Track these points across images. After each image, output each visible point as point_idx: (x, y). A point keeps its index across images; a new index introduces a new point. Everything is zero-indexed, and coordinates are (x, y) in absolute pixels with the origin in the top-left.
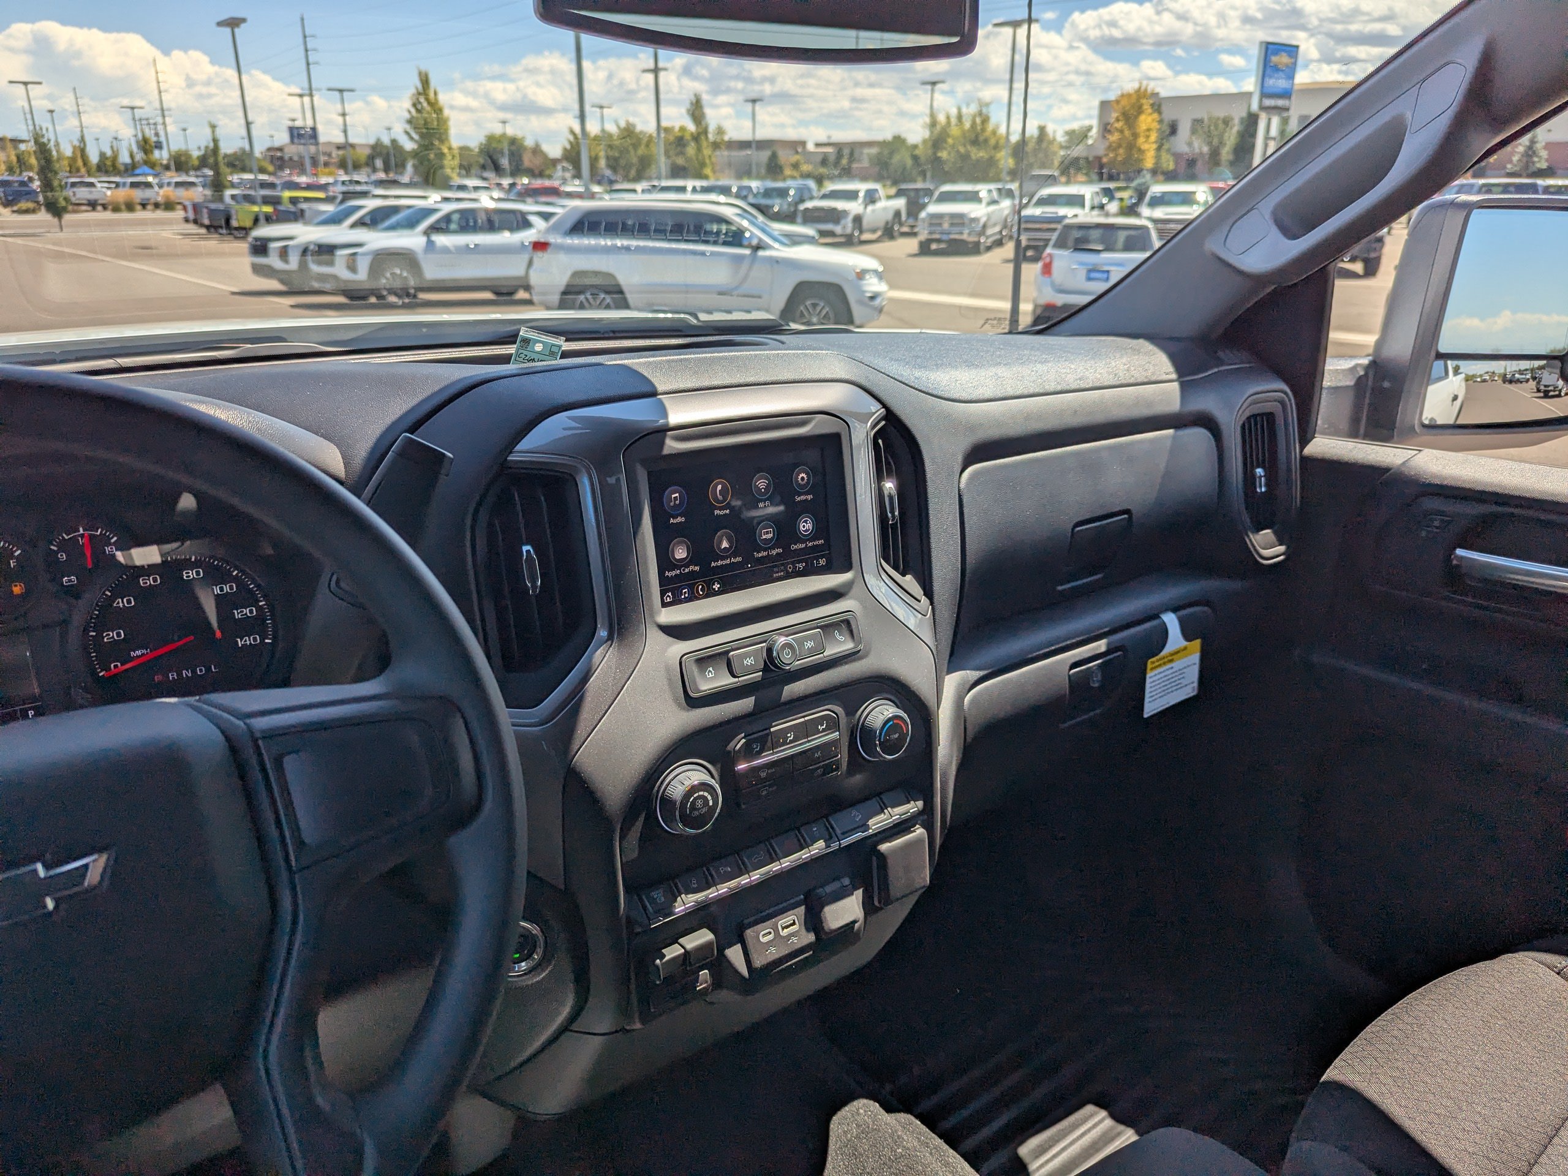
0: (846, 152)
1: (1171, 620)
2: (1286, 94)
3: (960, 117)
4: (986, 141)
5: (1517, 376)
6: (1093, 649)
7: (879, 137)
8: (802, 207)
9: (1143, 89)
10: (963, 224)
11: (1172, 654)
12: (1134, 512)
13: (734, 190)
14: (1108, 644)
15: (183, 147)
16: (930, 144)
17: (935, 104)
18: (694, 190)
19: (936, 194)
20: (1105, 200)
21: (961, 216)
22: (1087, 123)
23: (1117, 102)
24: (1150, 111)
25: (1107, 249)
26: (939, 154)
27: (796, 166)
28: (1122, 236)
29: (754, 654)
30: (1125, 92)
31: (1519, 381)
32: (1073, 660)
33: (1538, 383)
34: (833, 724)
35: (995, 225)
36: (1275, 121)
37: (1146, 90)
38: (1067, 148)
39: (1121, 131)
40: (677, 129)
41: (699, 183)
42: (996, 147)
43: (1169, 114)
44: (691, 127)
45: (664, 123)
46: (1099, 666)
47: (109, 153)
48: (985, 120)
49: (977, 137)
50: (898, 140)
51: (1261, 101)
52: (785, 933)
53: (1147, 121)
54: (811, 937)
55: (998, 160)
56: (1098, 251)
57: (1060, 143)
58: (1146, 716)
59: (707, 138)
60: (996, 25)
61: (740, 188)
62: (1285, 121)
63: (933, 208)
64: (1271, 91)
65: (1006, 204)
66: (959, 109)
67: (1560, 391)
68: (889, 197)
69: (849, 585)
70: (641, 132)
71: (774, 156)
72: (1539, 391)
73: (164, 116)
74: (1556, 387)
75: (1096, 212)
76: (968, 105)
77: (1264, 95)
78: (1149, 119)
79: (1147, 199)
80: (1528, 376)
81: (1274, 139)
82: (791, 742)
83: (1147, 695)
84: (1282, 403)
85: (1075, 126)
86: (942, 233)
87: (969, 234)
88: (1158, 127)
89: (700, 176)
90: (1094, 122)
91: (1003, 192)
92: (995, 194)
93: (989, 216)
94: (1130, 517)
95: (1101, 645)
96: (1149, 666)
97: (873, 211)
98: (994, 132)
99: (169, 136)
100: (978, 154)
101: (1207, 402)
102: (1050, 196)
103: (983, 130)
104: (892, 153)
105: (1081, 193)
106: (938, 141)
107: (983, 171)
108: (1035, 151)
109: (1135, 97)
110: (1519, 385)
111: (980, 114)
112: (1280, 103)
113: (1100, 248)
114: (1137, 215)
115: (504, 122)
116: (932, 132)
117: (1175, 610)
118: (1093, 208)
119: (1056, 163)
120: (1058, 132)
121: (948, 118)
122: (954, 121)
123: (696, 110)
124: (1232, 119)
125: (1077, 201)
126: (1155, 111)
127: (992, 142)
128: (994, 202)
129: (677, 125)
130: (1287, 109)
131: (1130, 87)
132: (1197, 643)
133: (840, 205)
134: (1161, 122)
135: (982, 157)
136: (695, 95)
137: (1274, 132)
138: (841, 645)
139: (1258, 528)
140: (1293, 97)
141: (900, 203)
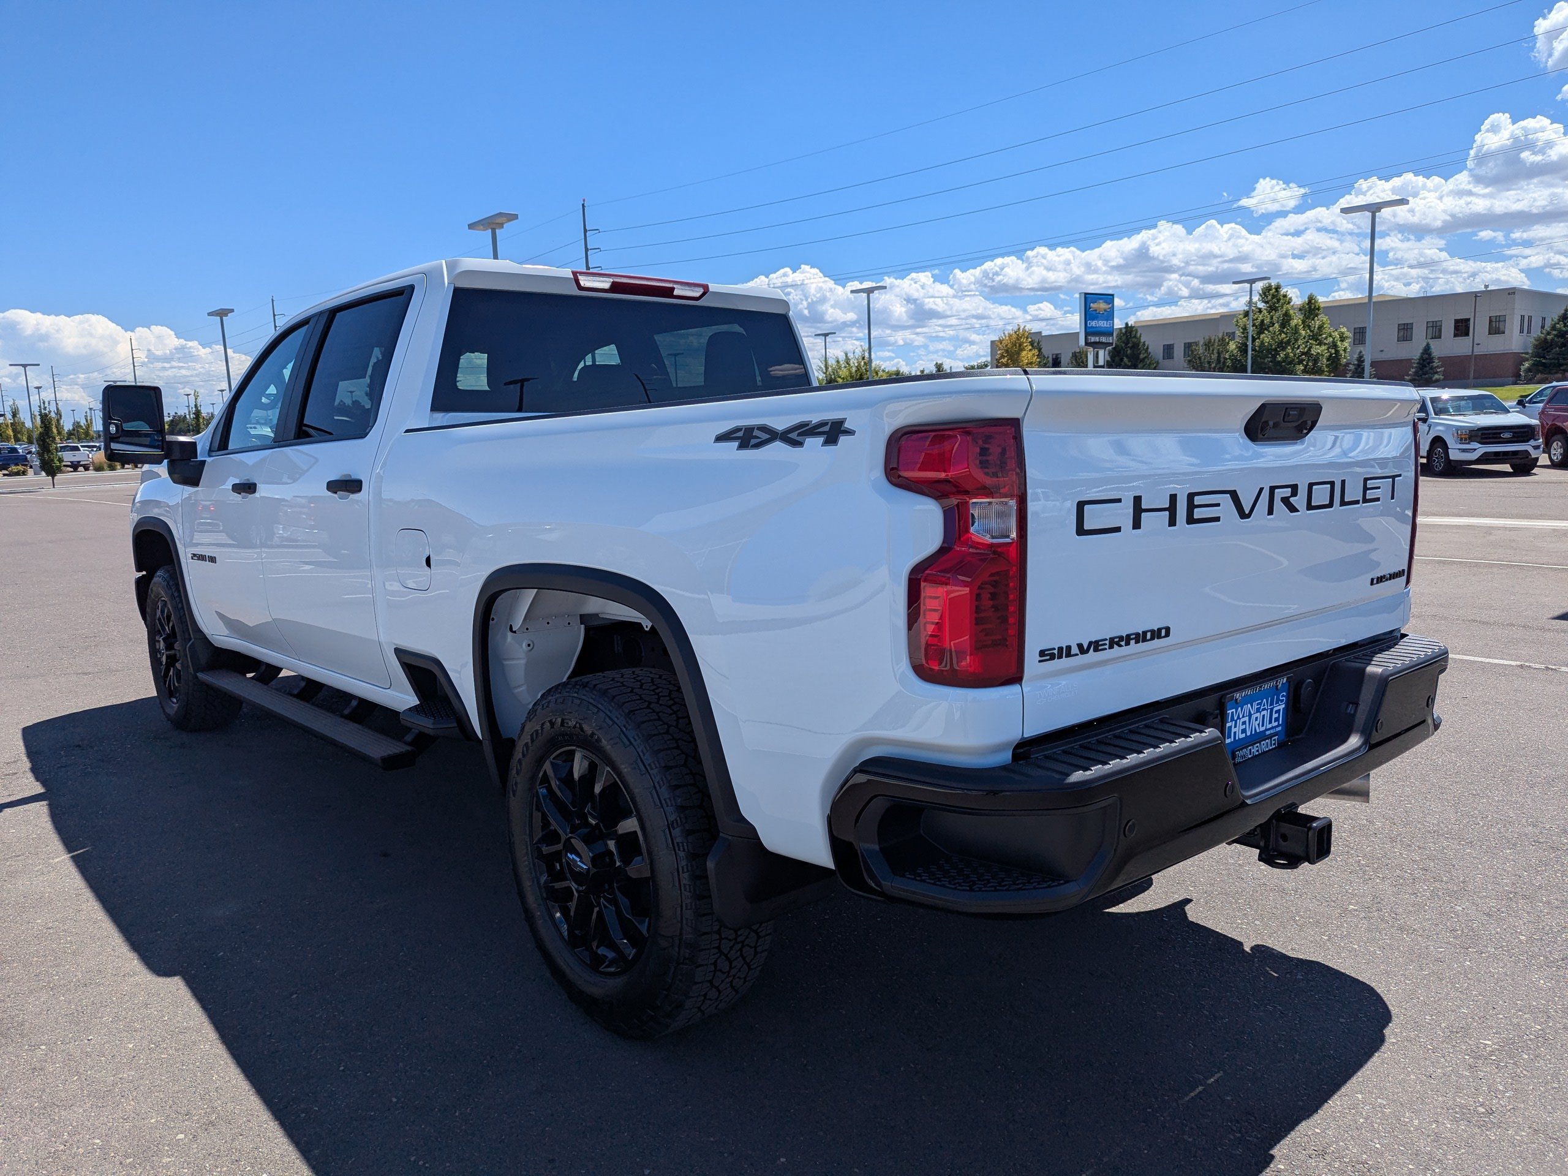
2: (1108, 332)
24: (1027, 345)
30: (1008, 333)
37: (1024, 331)
43: (1052, 350)
47: (83, 423)
51: (1086, 339)
53: (1028, 356)
64: (1094, 330)
66: (847, 355)
77: (1088, 333)
88: (1038, 360)
109: (1015, 337)
121: (838, 362)
122: (841, 364)
130: (1110, 346)
134: (1040, 356)
137: (1101, 361)
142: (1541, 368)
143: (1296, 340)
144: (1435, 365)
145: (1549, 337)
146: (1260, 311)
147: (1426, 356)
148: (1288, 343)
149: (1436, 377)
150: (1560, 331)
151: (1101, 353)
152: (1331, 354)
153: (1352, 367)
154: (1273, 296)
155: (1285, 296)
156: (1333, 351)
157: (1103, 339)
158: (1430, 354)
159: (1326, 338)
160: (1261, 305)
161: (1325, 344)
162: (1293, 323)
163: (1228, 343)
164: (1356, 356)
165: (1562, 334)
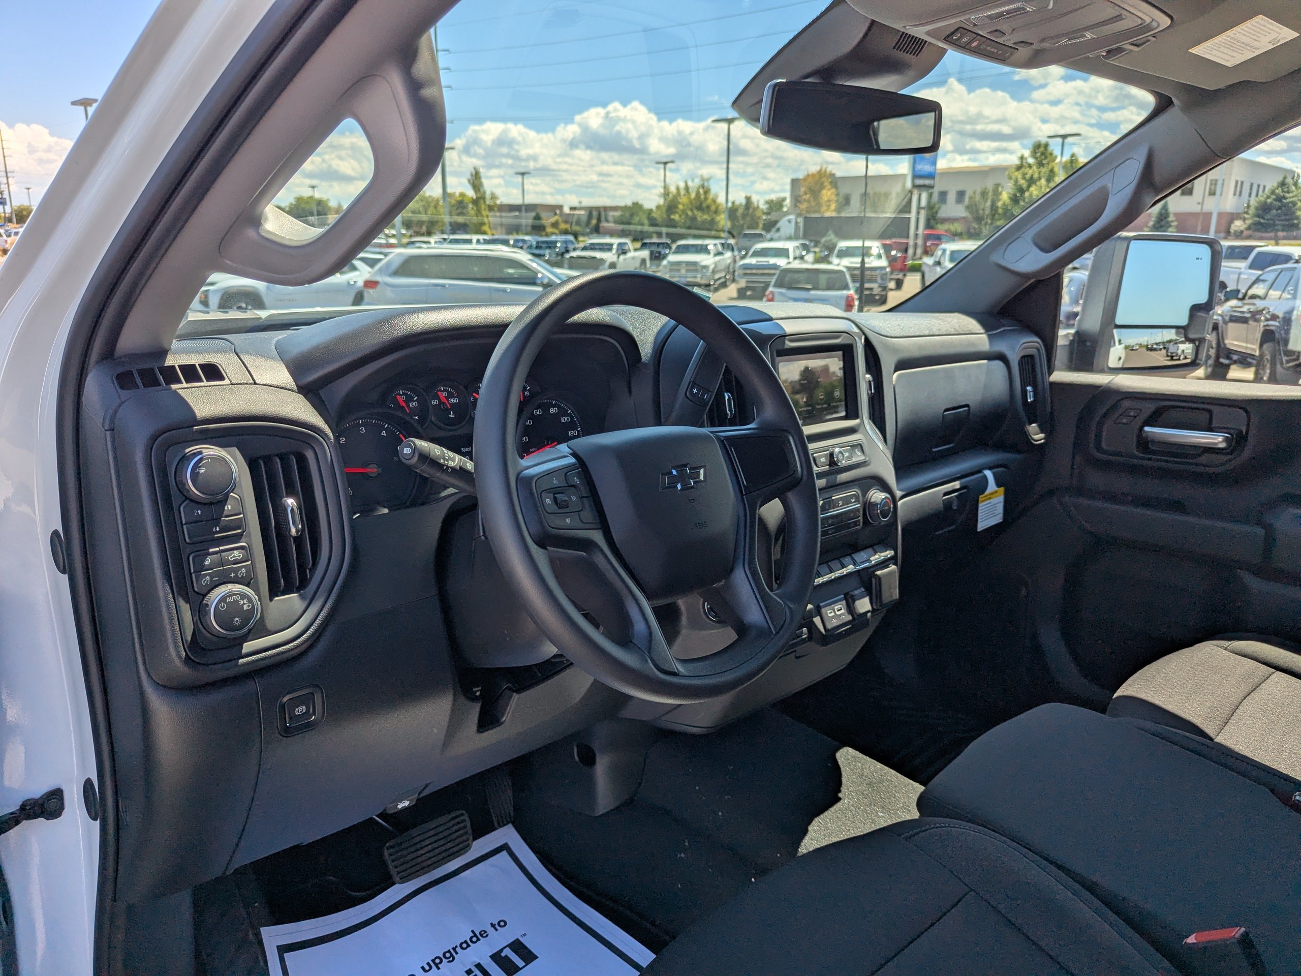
0: (595, 214)
1: (988, 473)
2: (931, 176)
3: (687, 188)
4: (708, 207)
5: (1155, 346)
6: (953, 486)
7: (622, 204)
8: (567, 256)
9: (823, 170)
10: (696, 271)
11: (992, 494)
12: (971, 405)
13: (512, 242)
14: (961, 484)
15: (26, 203)
16: (664, 209)
17: (668, 180)
18: (478, 241)
19: (674, 246)
20: (804, 253)
21: (695, 264)
22: (782, 195)
23: (805, 179)
24: (829, 187)
25: (815, 288)
26: (672, 217)
27: (555, 225)
28: (823, 279)
29: (825, 456)
30: (810, 173)
31: (1155, 350)
32: (944, 492)
33: (1167, 351)
34: (857, 501)
35: (721, 271)
36: (924, 196)
37: (825, 171)
38: (768, 214)
39: (809, 201)
40: (457, 194)
41: (481, 237)
42: (716, 212)
43: (844, 190)
44: (471, 193)
45: (449, 190)
46: (956, 496)
48: (707, 192)
49: (701, 204)
50: (637, 206)
51: (913, 181)
52: (838, 613)
53: (827, 194)
54: (850, 618)
55: (718, 222)
56: (808, 290)
57: (762, 210)
58: (979, 530)
59: (485, 202)
60: (714, 121)
61: (516, 241)
62: (930, 196)
63: (672, 258)
64: (919, 173)
65: (728, 255)
66: (686, 183)
67: (1180, 356)
68: (636, 250)
69: (859, 425)
70: (430, 196)
71: (537, 217)
72: (1168, 356)
73: (7, 178)
74: (1177, 354)
75: (797, 261)
76: (693, 181)
77: (915, 176)
78: (829, 193)
79: (836, 251)
80: (1161, 347)
81: (923, 208)
82: (841, 506)
83: (979, 518)
84: (1038, 350)
85: (773, 197)
86: (680, 277)
87: (702, 278)
88: (836, 199)
89: (479, 231)
90: (787, 195)
91: (726, 246)
92: (720, 248)
93: (716, 264)
94: (969, 410)
95: (957, 485)
96: (980, 500)
97: (625, 259)
98: (714, 201)
99: (11, 194)
100: (701, 217)
101: (1002, 347)
102: (763, 249)
103: (706, 199)
104: (632, 215)
105: (785, 247)
106: (671, 206)
107: (709, 229)
108: (744, 216)
109: (817, 176)
110: (1156, 352)
111: (703, 187)
112: (927, 182)
113: (809, 286)
114: (830, 263)
115: (313, 187)
116: (665, 199)
117: (990, 468)
118: (795, 258)
119: (761, 225)
120: (760, 201)
121: (678, 189)
122: (682, 192)
123: (476, 180)
124: (890, 194)
125: (783, 253)
126: (832, 187)
127: (713, 208)
128: (719, 254)
129: (457, 191)
130: (932, 187)
131: (814, 169)
132: (1002, 489)
133: (598, 255)
134: (837, 195)
135: (706, 219)
136: (475, 168)
137: (924, 203)
138: (858, 457)
139: (1030, 423)
140: (937, 178)
141: (645, 254)
142: (1259, 227)
144: (1170, 219)
145: (1268, 201)
146: (1030, 166)
147: (1163, 211)
150: (1278, 195)
154: (1043, 154)
155: (1051, 154)
158: (1166, 210)
160: (1031, 161)
162: (1057, 178)
163: (1001, 194)
165: (1279, 199)
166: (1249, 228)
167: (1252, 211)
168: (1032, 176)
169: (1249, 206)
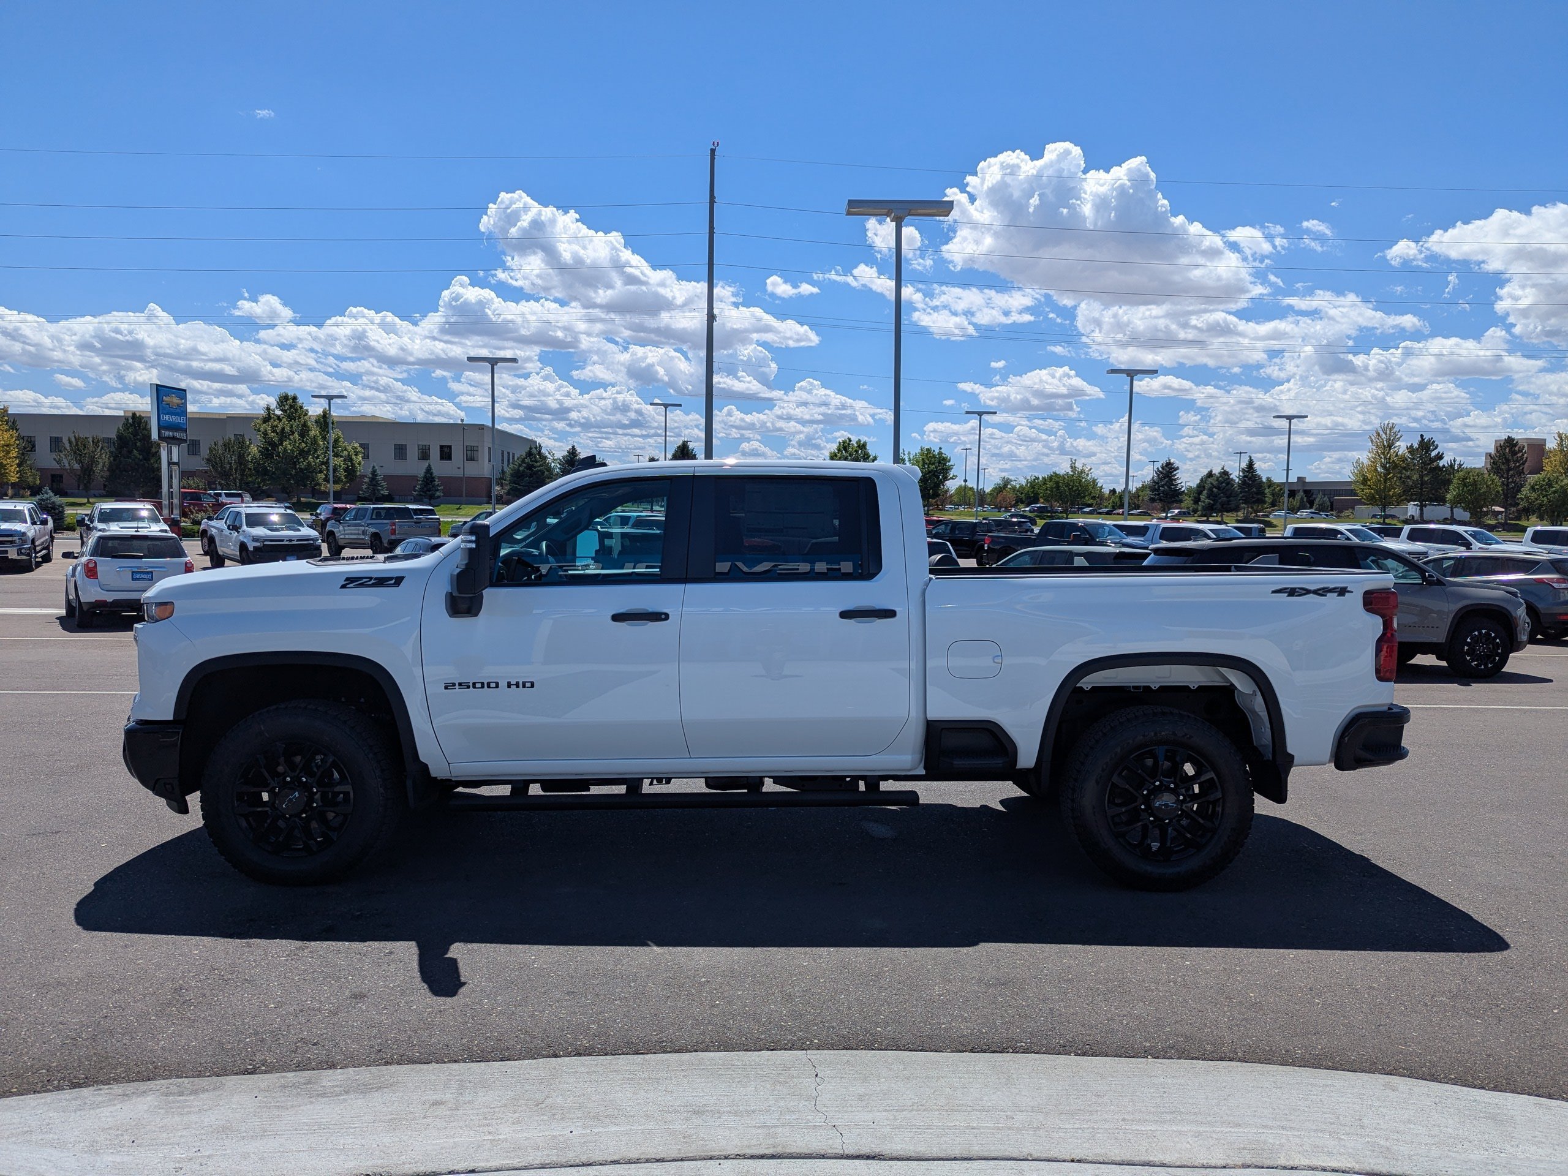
2: (181, 428)
24: (6, 427)
43: (25, 431)
51: (159, 432)
64: (165, 424)
77: (161, 427)
81: (176, 464)
88: (17, 443)
113: (141, 554)
126: (9, 427)
130: (184, 440)
134: (18, 438)
137: (175, 458)
143: (316, 450)
144: (436, 483)
145: (521, 469)
146: (279, 418)
147: (426, 475)
148: (309, 451)
149: (438, 494)
150: (528, 464)
151: (175, 450)
152: (348, 466)
153: (367, 480)
154: (291, 407)
155: (302, 407)
156: (350, 464)
157: (177, 435)
158: (431, 474)
159: (342, 451)
160: (278, 412)
161: (341, 457)
162: (312, 433)
163: (249, 446)
164: (370, 470)
165: (530, 467)
166: (508, 493)
167: (508, 476)
168: (283, 429)
169: (503, 472)
